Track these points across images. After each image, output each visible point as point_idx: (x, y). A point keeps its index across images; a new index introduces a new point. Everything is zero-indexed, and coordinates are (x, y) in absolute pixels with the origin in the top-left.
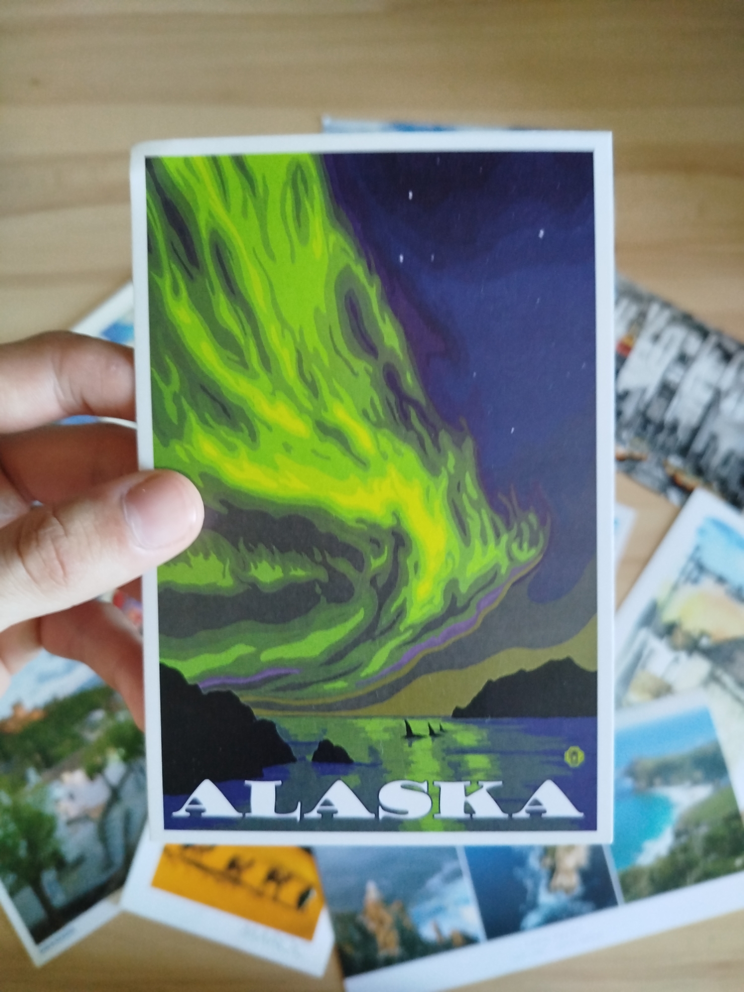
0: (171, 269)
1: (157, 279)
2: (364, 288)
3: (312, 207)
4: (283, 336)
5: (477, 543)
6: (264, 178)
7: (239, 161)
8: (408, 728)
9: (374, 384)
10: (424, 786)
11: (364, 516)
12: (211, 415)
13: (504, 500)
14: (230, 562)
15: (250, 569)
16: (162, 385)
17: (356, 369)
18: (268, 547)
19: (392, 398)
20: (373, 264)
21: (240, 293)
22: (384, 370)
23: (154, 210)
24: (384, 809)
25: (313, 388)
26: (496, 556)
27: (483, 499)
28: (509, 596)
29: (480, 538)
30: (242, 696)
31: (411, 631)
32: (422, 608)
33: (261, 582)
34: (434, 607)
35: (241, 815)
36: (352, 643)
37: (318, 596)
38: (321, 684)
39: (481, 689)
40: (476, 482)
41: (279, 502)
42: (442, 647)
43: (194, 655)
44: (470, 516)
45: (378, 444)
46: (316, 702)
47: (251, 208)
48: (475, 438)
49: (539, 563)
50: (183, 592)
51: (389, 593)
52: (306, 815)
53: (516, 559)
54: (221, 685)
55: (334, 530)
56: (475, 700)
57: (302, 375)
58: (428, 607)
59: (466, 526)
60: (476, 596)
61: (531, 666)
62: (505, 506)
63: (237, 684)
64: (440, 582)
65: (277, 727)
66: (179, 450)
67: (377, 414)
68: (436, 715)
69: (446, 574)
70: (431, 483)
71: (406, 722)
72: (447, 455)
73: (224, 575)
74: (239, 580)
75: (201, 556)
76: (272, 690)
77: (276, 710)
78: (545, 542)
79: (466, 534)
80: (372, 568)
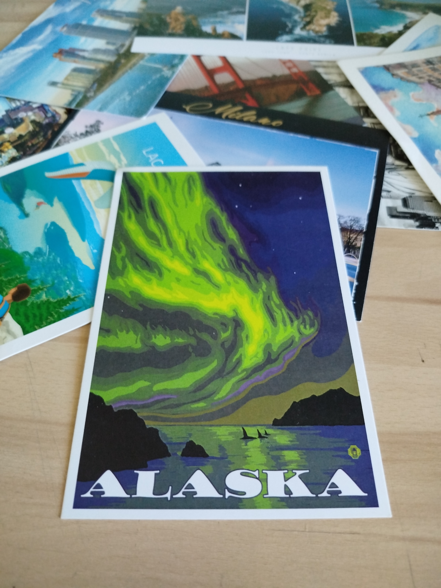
0: (129, 210)
2: (219, 217)
3: (196, 189)
4: (180, 235)
5: (281, 325)
7: (165, 174)
8: (245, 432)
9: (224, 253)
11: (218, 311)
12: (141, 267)
13: (294, 304)
14: (141, 335)
15: (152, 339)
16: (116, 253)
17: (215, 247)
18: (163, 327)
19: (233, 259)
20: (224, 209)
21: (160, 219)
22: (228, 248)
24: (229, 491)
25: (193, 255)
26: (292, 332)
27: (282, 303)
28: (301, 353)
29: (282, 323)
30: (139, 412)
31: (245, 372)
32: (251, 360)
33: (157, 345)
34: (258, 359)
35: (129, 496)
36: (210, 380)
37: (190, 353)
38: (190, 404)
39: (289, 407)
40: (278, 296)
41: (172, 305)
42: (264, 382)
43: (112, 388)
44: (276, 312)
45: (226, 278)
46: (186, 416)
47: (168, 189)
48: (276, 276)
49: (317, 336)
50: (111, 351)
51: (232, 351)
52: (174, 496)
53: (304, 333)
54: (127, 406)
55: (201, 318)
56: (286, 414)
57: (188, 249)
58: (255, 359)
59: (274, 317)
60: (282, 353)
61: (319, 393)
62: (295, 308)
63: (136, 405)
64: (261, 345)
65: (159, 432)
66: (120, 281)
67: (225, 266)
68: (262, 423)
69: (264, 341)
70: (254, 297)
71: (243, 429)
72: (262, 283)
73: (136, 342)
74: (145, 344)
75: (124, 332)
76: (158, 409)
77: (159, 421)
78: (318, 325)
79: (274, 321)
80: (222, 338)
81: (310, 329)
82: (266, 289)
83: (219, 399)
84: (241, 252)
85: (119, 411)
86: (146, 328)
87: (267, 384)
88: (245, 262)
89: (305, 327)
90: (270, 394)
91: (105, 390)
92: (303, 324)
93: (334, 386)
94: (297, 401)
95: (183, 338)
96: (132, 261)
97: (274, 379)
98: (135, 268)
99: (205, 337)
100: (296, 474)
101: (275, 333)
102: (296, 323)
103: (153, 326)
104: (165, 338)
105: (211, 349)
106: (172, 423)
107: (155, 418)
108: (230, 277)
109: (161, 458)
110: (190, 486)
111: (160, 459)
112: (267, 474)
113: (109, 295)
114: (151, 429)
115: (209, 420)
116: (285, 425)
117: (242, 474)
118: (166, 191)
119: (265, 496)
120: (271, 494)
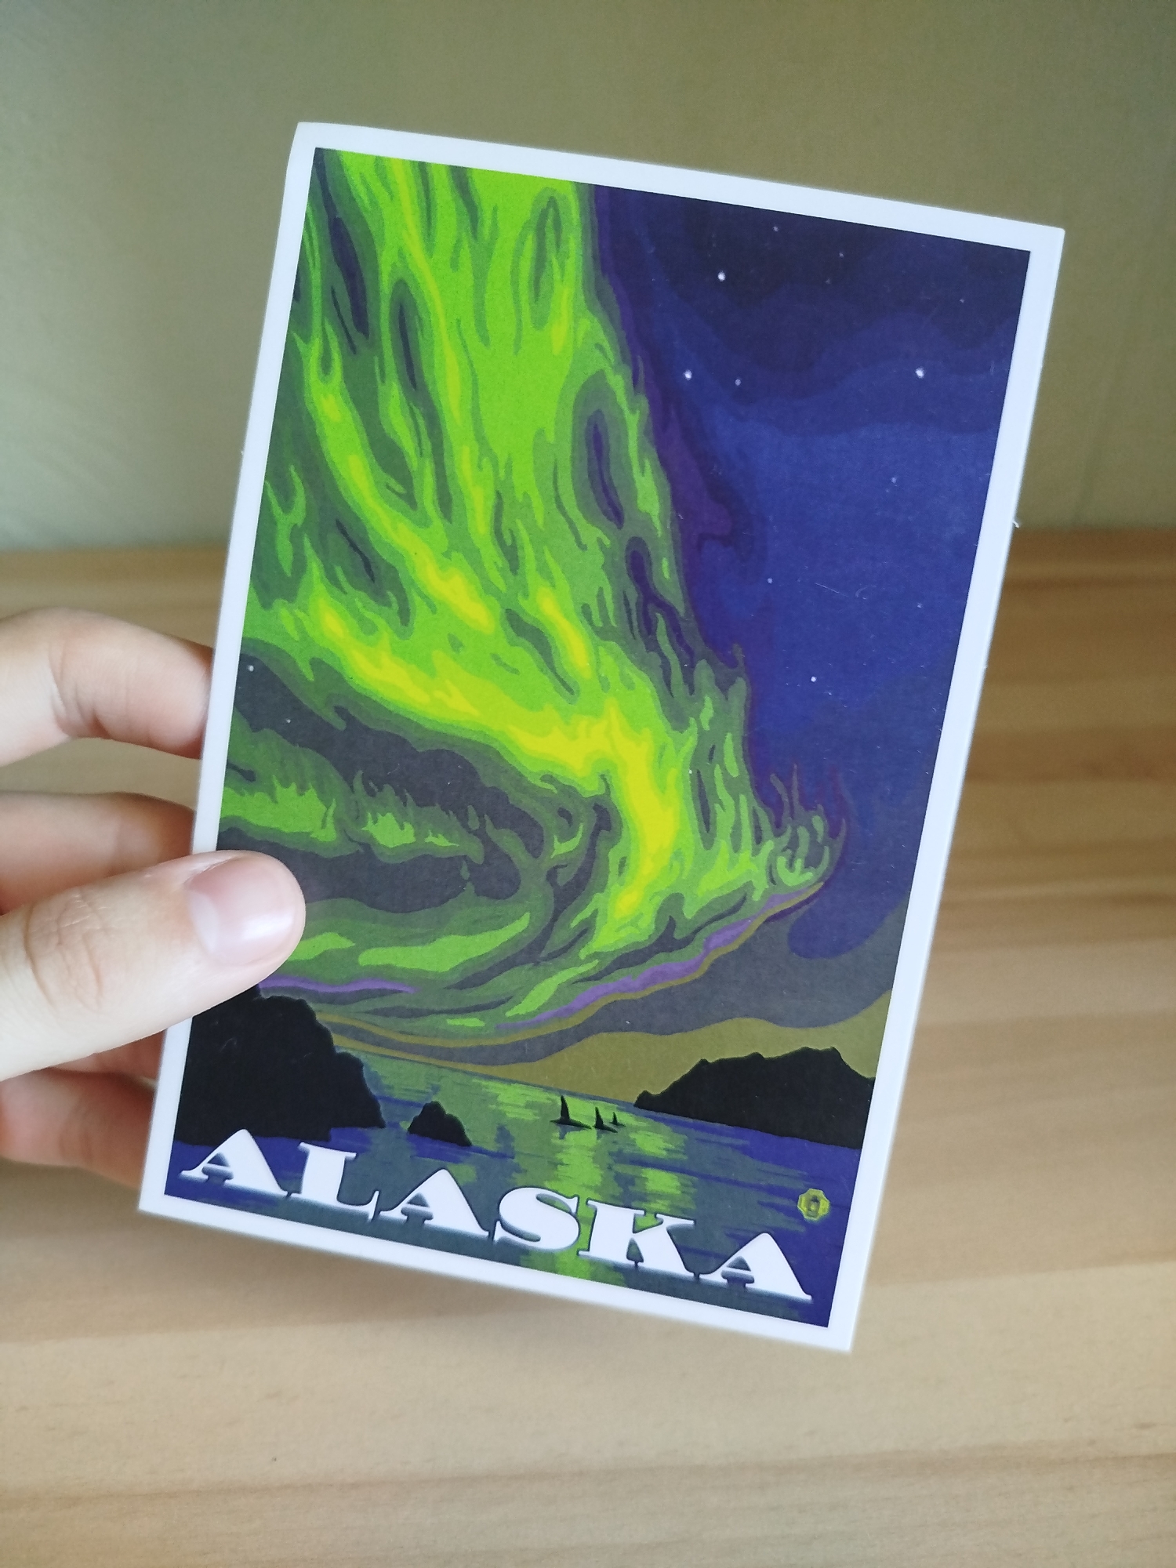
0: (324, 329)
1: (300, 343)
2: (621, 411)
3: (562, 267)
4: (480, 467)
5: (723, 844)
6: (495, 210)
8: (565, 1109)
9: (609, 568)
10: (572, 1204)
11: (557, 772)
12: (346, 573)
13: (779, 787)
14: (337, 804)
15: (365, 824)
16: (277, 510)
17: (584, 540)
18: (398, 792)
19: (633, 595)
20: (642, 376)
21: (425, 386)
22: (628, 548)
23: (314, 235)
24: (505, 1227)
25: (511, 556)
26: (750, 872)
27: (746, 779)
28: (758, 936)
29: (729, 838)
30: (320, 1011)
31: (597, 961)
32: (618, 930)
33: (379, 844)
34: (638, 932)
35: (285, 1193)
36: (503, 963)
37: (464, 883)
38: (444, 1015)
39: (688, 1071)
40: (741, 751)
41: (428, 726)
42: (639, 996)
44: (720, 803)
45: (598, 663)
46: (429, 1042)
48: (753, 682)
49: (815, 896)
50: (257, 836)
51: (574, 898)
52: (382, 1213)
53: (781, 881)
54: (293, 990)
55: (505, 784)
56: (675, 1086)
57: (498, 533)
58: (630, 930)
59: (712, 815)
60: (707, 927)
61: (772, 1050)
62: (779, 796)
63: (316, 993)
64: (656, 895)
65: (364, 1068)
66: (285, 616)
67: (605, 618)
68: (611, 1096)
69: (664, 887)
70: (670, 740)
71: (563, 1100)
72: (704, 701)
73: (324, 826)
74: (346, 835)
75: (293, 787)
76: (368, 1012)
77: (368, 1043)
78: (830, 864)
79: (708, 830)
80: (554, 854)
81: (802, 873)
82: (711, 722)
83: (518, 1016)
84: (666, 572)
85: (273, 998)
86: (352, 788)
87: (645, 1003)
88: (669, 611)
89: (790, 865)
90: (648, 1028)
92: (789, 852)
93: (818, 1040)
94: (710, 1061)
95: (447, 834)
97: (668, 992)
98: (331, 578)
99: (509, 842)
100: (662, 1223)
101: (703, 866)
102: (769, 846)
103: (371, 784)
104: (402, 827)
105: (519, 881)
106: (396, 1054)
107: (357, 1034)
108: (614, 661)
109: (363, 1127)
110: (419, 1201)
112: (596, 1209)
113: (251, 660)
114: (346, 1056)
115: (485, 1064)
116: (664, 1111)
117: (541, 1198)
118: (455, 261)
120: (596, 1252)
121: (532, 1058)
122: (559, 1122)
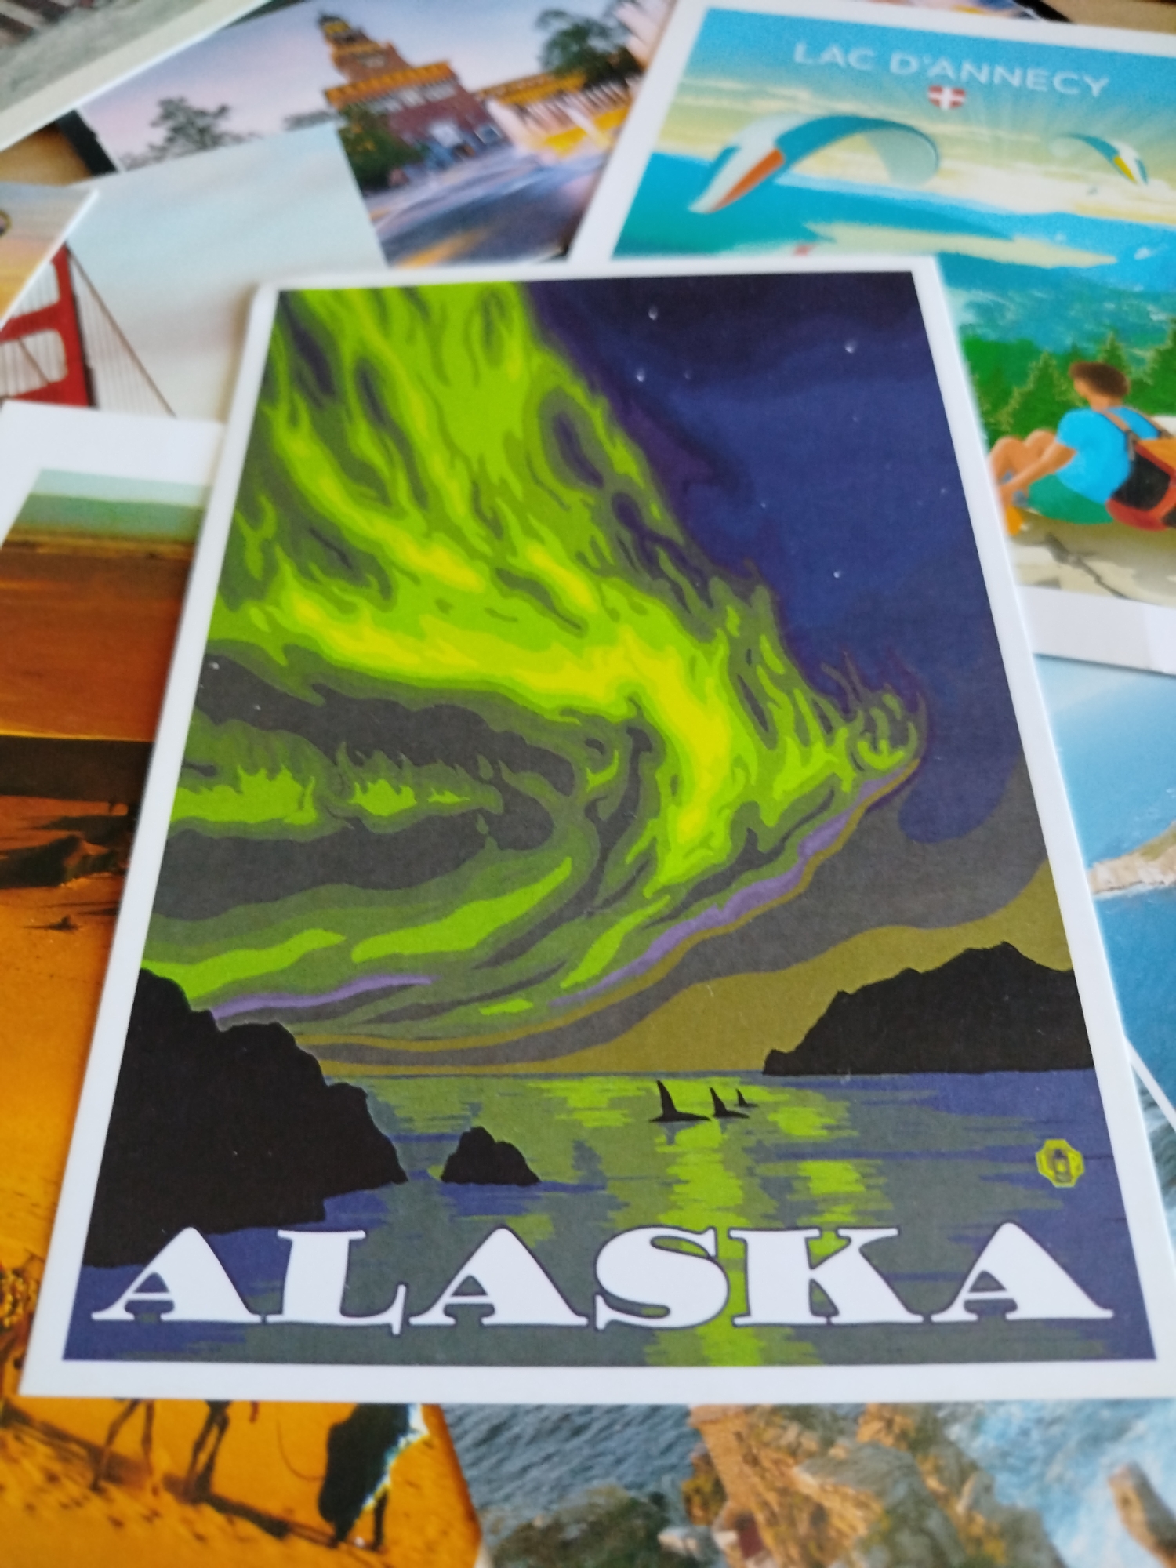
0: (291, 399)
1: (268, 411)
2: (583, 409)
3: (510, 331)
7: (411, 292)
8: (666, 1099)
9: (597, 518)
10: (707, 1242)
11: (576, 704)
12: (320, 567)
14: (316, 782)
15: (352, 794)
16: (246, 529)
17: (567, 503)
18: (392, 755)
19: (627, 536)
20: (597, 384)
21: (392, 421)
22: (613, 502)
25: (495, 527)
26: (829, 764)
27: (795, 673)
28: (863, 830)
29: (794, 735)
30: (301, 1034)
31: (667, 898)
32: (687, 855)
33: (371, 814)
34: (711, 853)
35: (255, 1319)
36: (546, 923)
37: (481, 838)
38: (477, 1004)
39: (822, 1010)
40: (781, 650)
41: (421, 685)
42: (732, 929)
43: (215, 953)
44: (774, 701)
45: (603, 599)
46: (460, 1044)
47: (420, 335)
48: (773, 587)
49: (915, 774)
50: (216, 837)
51: (622, 830)
52: (415, 1321)
53: (870, 767)
54: (260, 1012)
55: (518, 726)
56: (812, 1034)
57: (477, 509)
58: (702, 853)
59: (767, 716)
60: (798, 832)
61: (926, 963)
62: (838, 685)
63: (292, 1010)
64: (722, 808)
65: (369, 1102)
66: (255, 614)
67: (601, 558)
68: (729, 1069)
69: (733, 794)
70: (699, 654)
71: (661, 1086)
72: (726, 611)
73: (301, 805)
74: (329, 811)
75: (263, 773)
76: (369, 1022)
77: (370, 1063)
78: (919, 739)
79: (767, 729)
80: (589, 788)
81: (891, 753)
82: (741, 628)
83: (577, 985)
84: (656, 513)
85: (235, 1029)
86: (335, 763)
87: (743, 935)
88: (668, 544)
89: (874, 747)
90: (755, 966)
91: (192, 961)
92: (868, 735)
93: (981, 936)
94: (850, 990)
95: (456, 789)
96: (295, 552)
97: (769, 916)
98: (304, 573)
99: (531, 784)
100: (849, 1240)
101: (772, 767)
102: (842, 733)
103: (358, 753)
104: (398, 791)
105: (552, 825)
106: (413, 1070)
107: (355, 1054)
108: (616, 594)
109: (374, 1185)
110: (473, 1287)
111: (367, 1192)
112: (744, 1242)
113: (216, 659)
114: (342, 1087)
115: (542, 1057)
116: (807, 1073)
117: (657, 1242)
118: (410, 338)
119: (739, 1321)
120: (761, 1313)
121: (609, 1035)
122: (661, 1120)
